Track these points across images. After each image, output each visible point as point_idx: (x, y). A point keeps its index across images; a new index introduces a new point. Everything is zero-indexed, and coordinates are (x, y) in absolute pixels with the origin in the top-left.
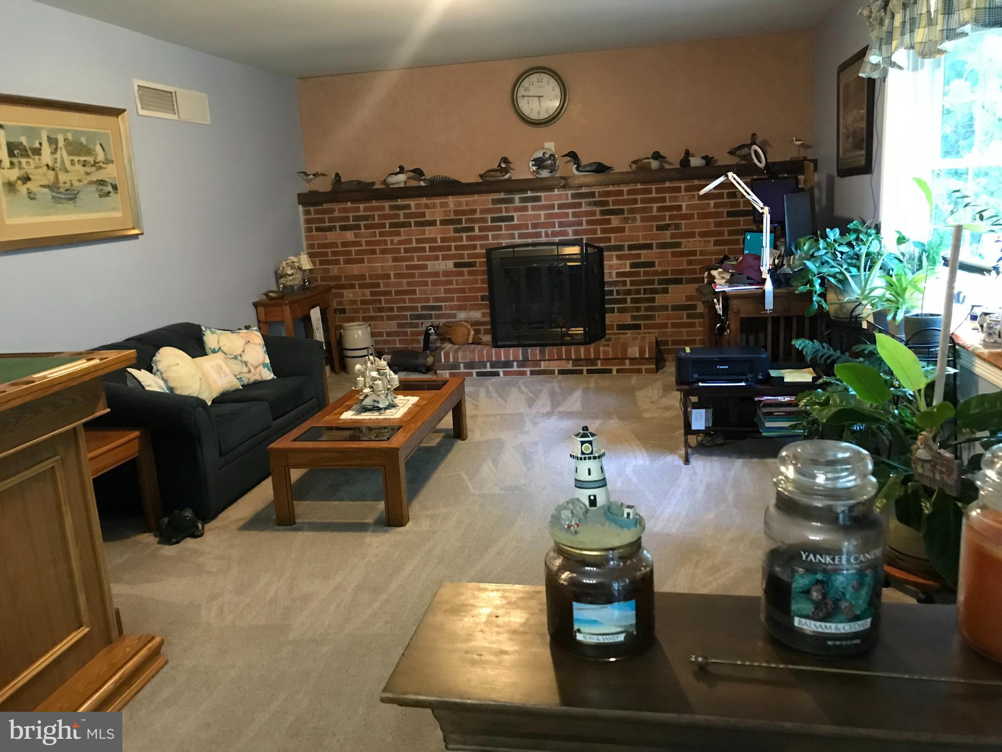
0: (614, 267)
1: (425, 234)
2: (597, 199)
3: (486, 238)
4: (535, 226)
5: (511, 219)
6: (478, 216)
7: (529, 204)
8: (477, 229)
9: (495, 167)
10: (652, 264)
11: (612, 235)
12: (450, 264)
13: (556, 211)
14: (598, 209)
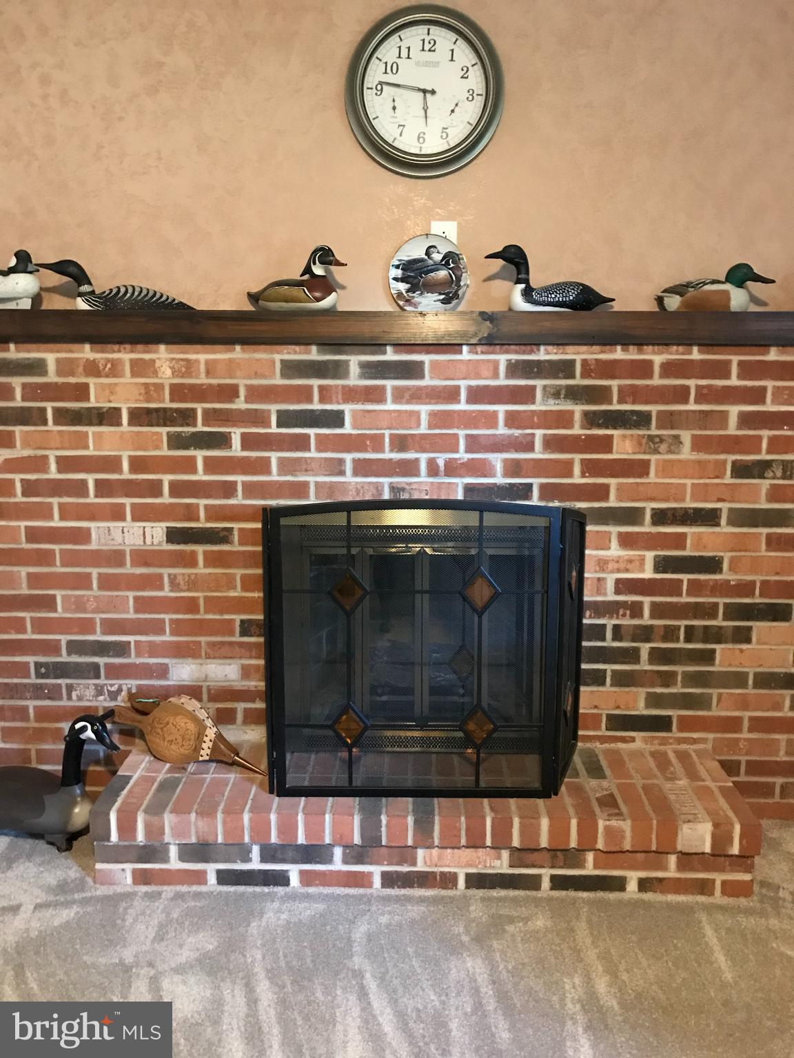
0: (611, 566)
1: (86, 447)
2: (578, 381)
3: (262, 466)
4: (401, 443)
5: (336, 419)
6: (240, 404)
7: (389, 384)
8: (236, 441)
9: (295, 273)
10: (713, 565)
11: (613, 482)
12: (156, 533)
13: (462, 406)
14: (578, 409)
